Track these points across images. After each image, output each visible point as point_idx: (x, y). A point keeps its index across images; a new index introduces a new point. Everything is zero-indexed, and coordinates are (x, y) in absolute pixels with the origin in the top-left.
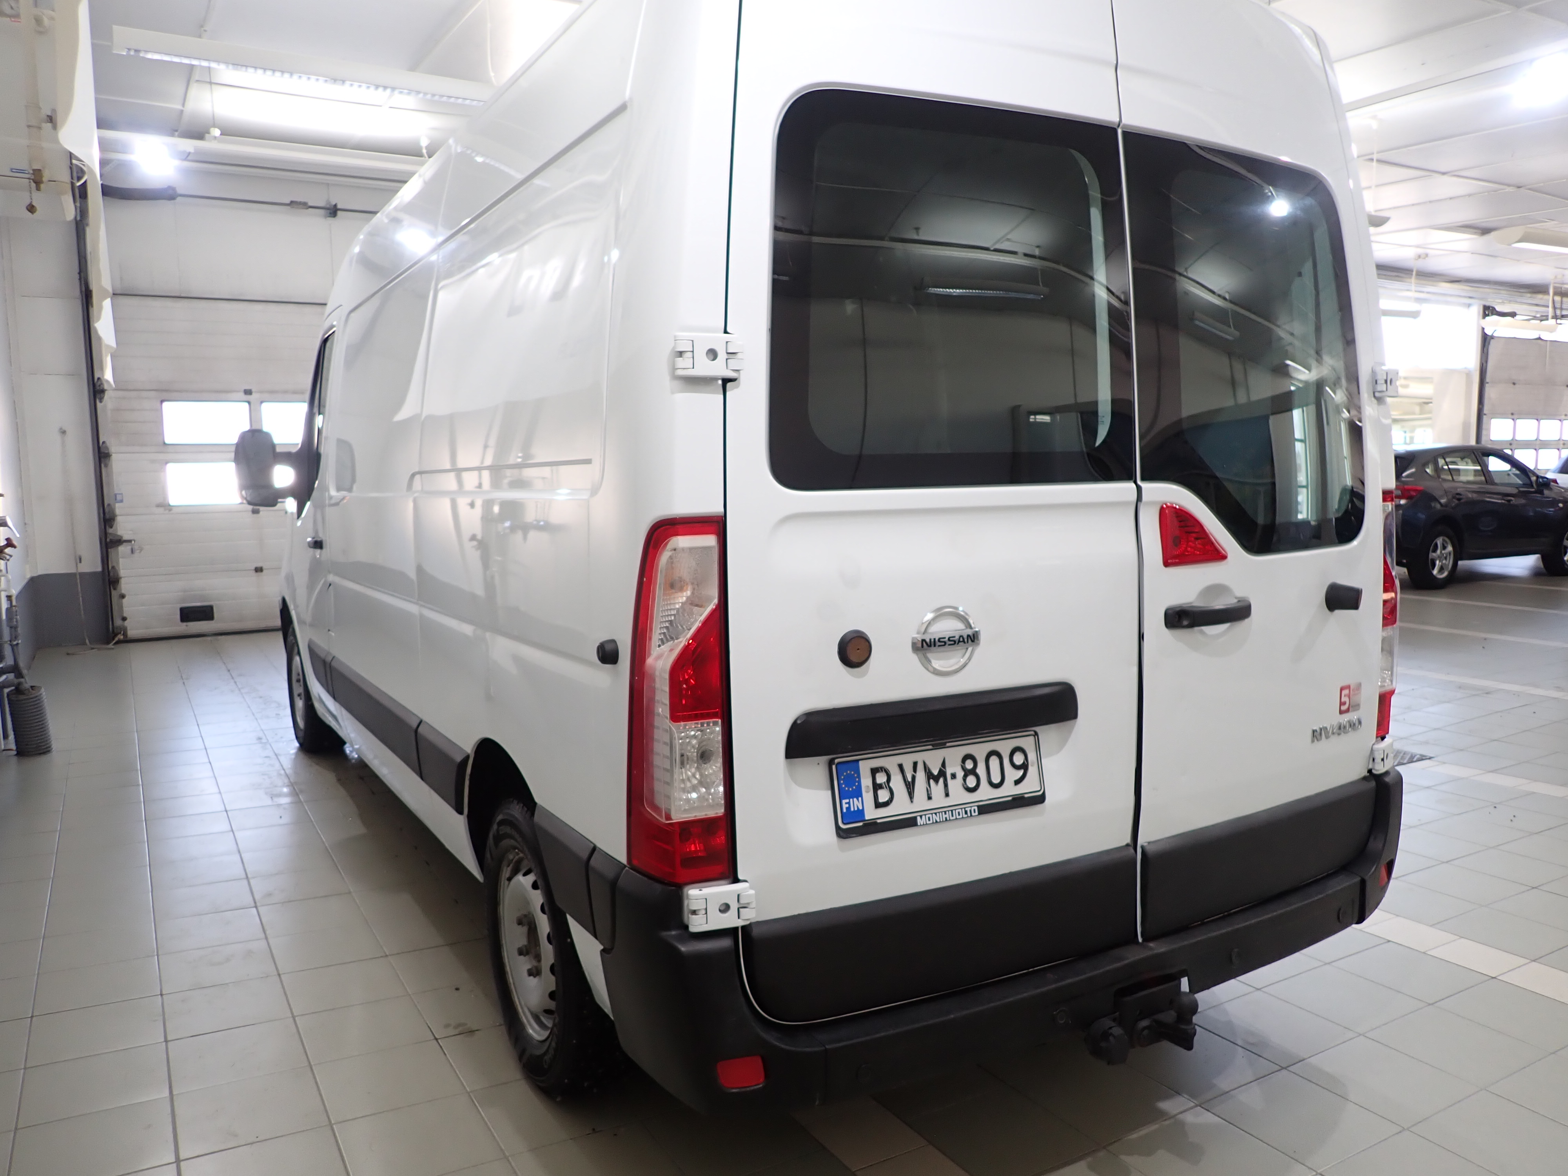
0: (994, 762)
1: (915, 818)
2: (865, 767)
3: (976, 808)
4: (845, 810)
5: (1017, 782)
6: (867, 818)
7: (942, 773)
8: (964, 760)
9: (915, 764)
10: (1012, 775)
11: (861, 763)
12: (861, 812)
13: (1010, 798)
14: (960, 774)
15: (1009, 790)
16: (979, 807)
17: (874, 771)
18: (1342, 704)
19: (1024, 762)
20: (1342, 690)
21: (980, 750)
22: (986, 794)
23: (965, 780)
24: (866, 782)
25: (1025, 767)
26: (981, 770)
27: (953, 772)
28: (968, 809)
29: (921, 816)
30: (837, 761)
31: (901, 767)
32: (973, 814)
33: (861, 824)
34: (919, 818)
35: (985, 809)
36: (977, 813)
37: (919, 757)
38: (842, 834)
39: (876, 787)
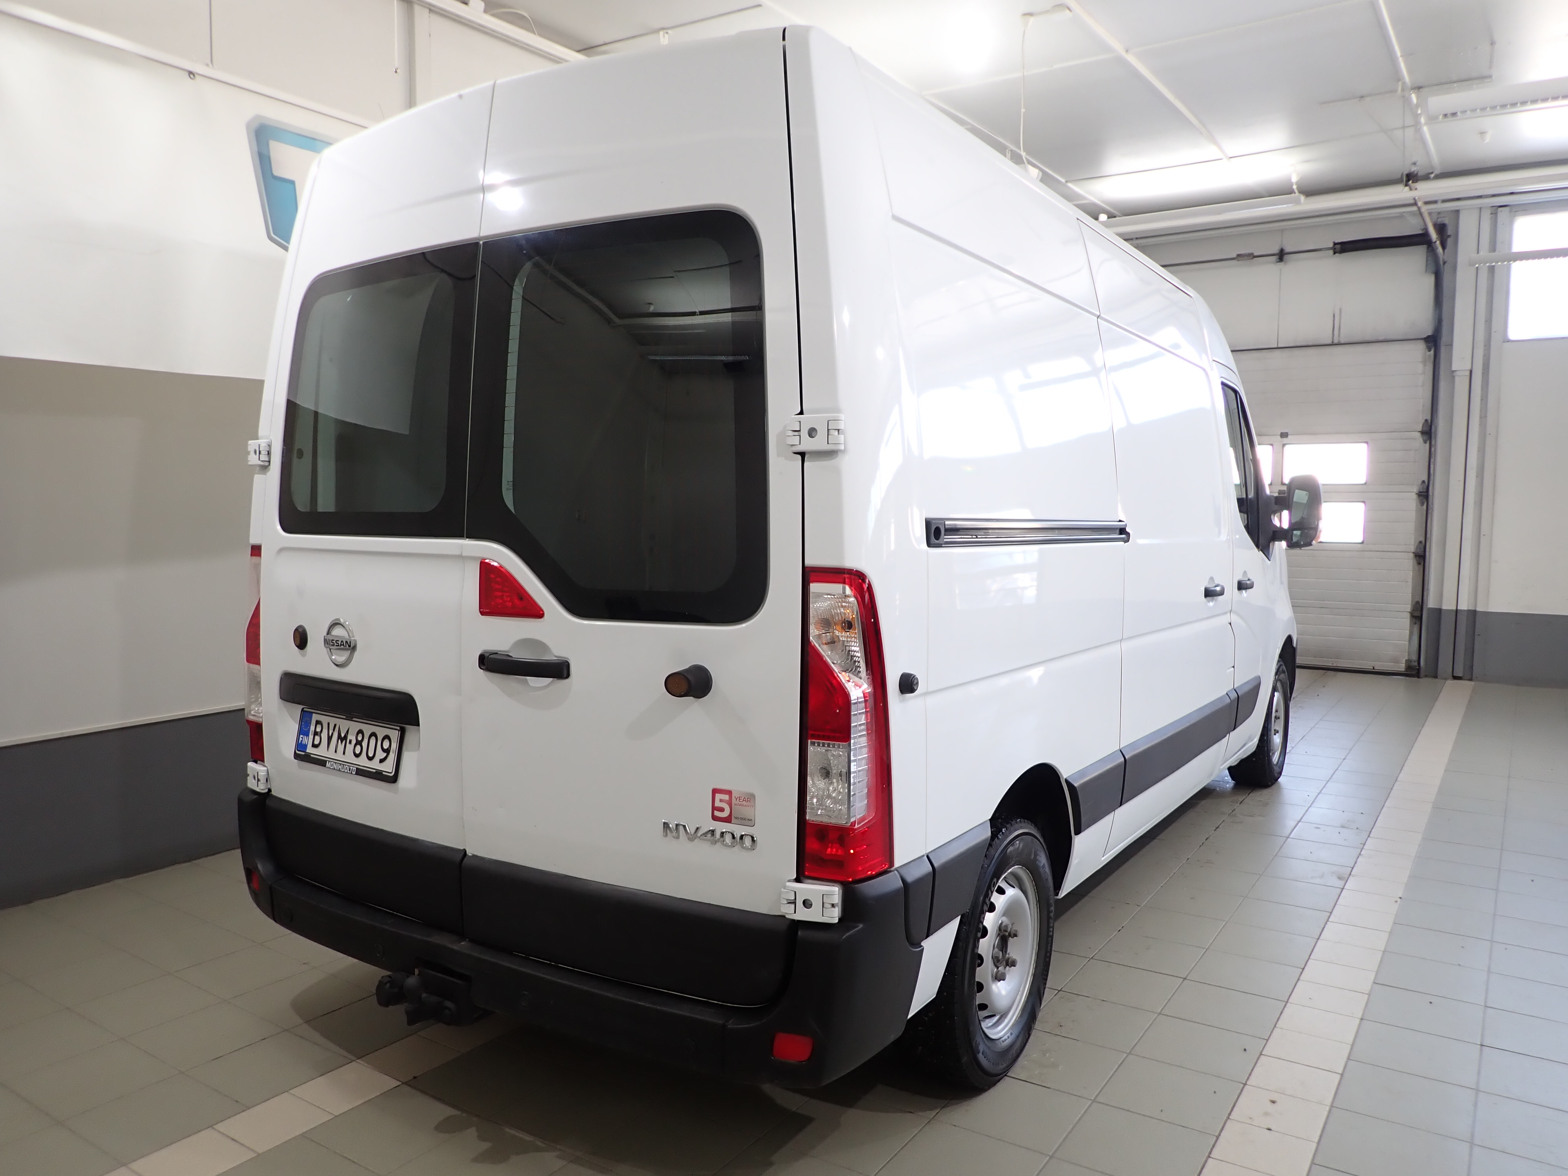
0: (373, 740)
1: (326, 761)
2: (315, 717)
3: (355, 769)
4: (300, 742)
5: (382, 761)
6: (307, 751)
7: (346, 737)
8: (358, 734)
9: (335, 725)
10: (381, 755)
11: (314, 714)
12: (306, 746)
13: (374, 771)
14: (354, 742)
15: (375, 765)
16: (357, 768)
17: (318, 722)
18: (714, 808)
19: (388, 748)
20: (715, 791)
21: (368, 729)
22: (363, 761)
23: (355, 747)
24: (312, 728)
25: (387, 751)
26: (365, 744)
27: (351, 738)
28: (351, 768)
29: (329, 761)
30: (305, 709)
31: (329, 724)
32: (353, 773)
33: (303, 753)
34: (328, 762)
35: (361, 772)
36: (354, 773)
37: (339, 722)
38: (296, 756)
39: (316, 733)
